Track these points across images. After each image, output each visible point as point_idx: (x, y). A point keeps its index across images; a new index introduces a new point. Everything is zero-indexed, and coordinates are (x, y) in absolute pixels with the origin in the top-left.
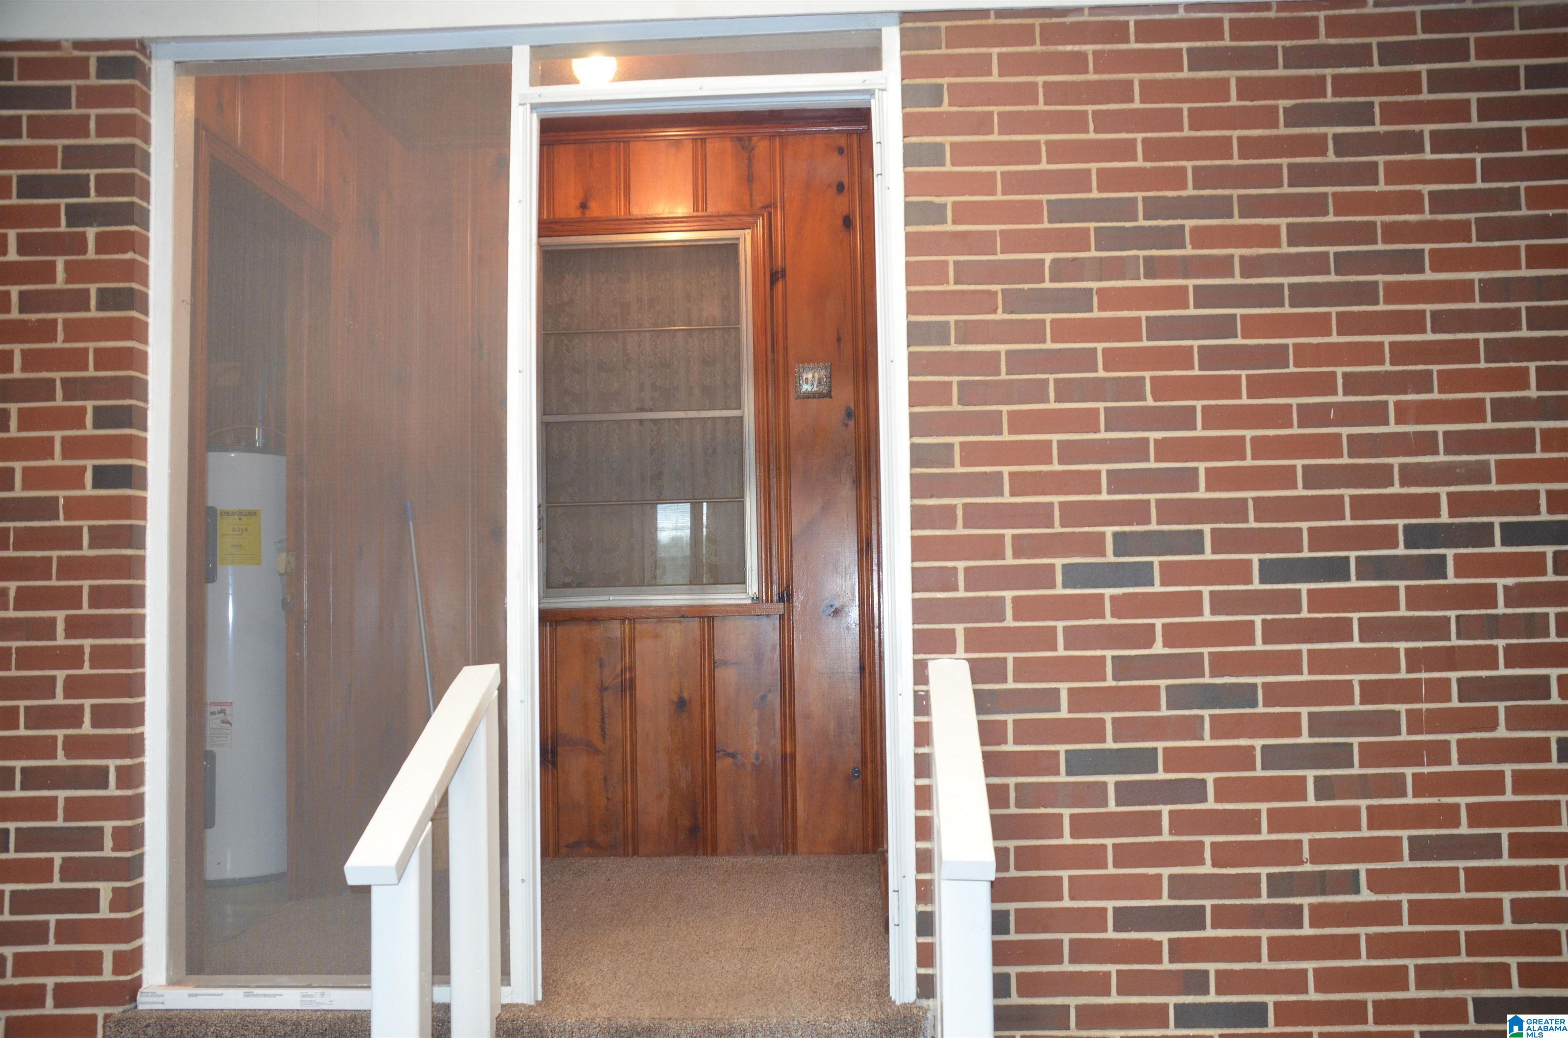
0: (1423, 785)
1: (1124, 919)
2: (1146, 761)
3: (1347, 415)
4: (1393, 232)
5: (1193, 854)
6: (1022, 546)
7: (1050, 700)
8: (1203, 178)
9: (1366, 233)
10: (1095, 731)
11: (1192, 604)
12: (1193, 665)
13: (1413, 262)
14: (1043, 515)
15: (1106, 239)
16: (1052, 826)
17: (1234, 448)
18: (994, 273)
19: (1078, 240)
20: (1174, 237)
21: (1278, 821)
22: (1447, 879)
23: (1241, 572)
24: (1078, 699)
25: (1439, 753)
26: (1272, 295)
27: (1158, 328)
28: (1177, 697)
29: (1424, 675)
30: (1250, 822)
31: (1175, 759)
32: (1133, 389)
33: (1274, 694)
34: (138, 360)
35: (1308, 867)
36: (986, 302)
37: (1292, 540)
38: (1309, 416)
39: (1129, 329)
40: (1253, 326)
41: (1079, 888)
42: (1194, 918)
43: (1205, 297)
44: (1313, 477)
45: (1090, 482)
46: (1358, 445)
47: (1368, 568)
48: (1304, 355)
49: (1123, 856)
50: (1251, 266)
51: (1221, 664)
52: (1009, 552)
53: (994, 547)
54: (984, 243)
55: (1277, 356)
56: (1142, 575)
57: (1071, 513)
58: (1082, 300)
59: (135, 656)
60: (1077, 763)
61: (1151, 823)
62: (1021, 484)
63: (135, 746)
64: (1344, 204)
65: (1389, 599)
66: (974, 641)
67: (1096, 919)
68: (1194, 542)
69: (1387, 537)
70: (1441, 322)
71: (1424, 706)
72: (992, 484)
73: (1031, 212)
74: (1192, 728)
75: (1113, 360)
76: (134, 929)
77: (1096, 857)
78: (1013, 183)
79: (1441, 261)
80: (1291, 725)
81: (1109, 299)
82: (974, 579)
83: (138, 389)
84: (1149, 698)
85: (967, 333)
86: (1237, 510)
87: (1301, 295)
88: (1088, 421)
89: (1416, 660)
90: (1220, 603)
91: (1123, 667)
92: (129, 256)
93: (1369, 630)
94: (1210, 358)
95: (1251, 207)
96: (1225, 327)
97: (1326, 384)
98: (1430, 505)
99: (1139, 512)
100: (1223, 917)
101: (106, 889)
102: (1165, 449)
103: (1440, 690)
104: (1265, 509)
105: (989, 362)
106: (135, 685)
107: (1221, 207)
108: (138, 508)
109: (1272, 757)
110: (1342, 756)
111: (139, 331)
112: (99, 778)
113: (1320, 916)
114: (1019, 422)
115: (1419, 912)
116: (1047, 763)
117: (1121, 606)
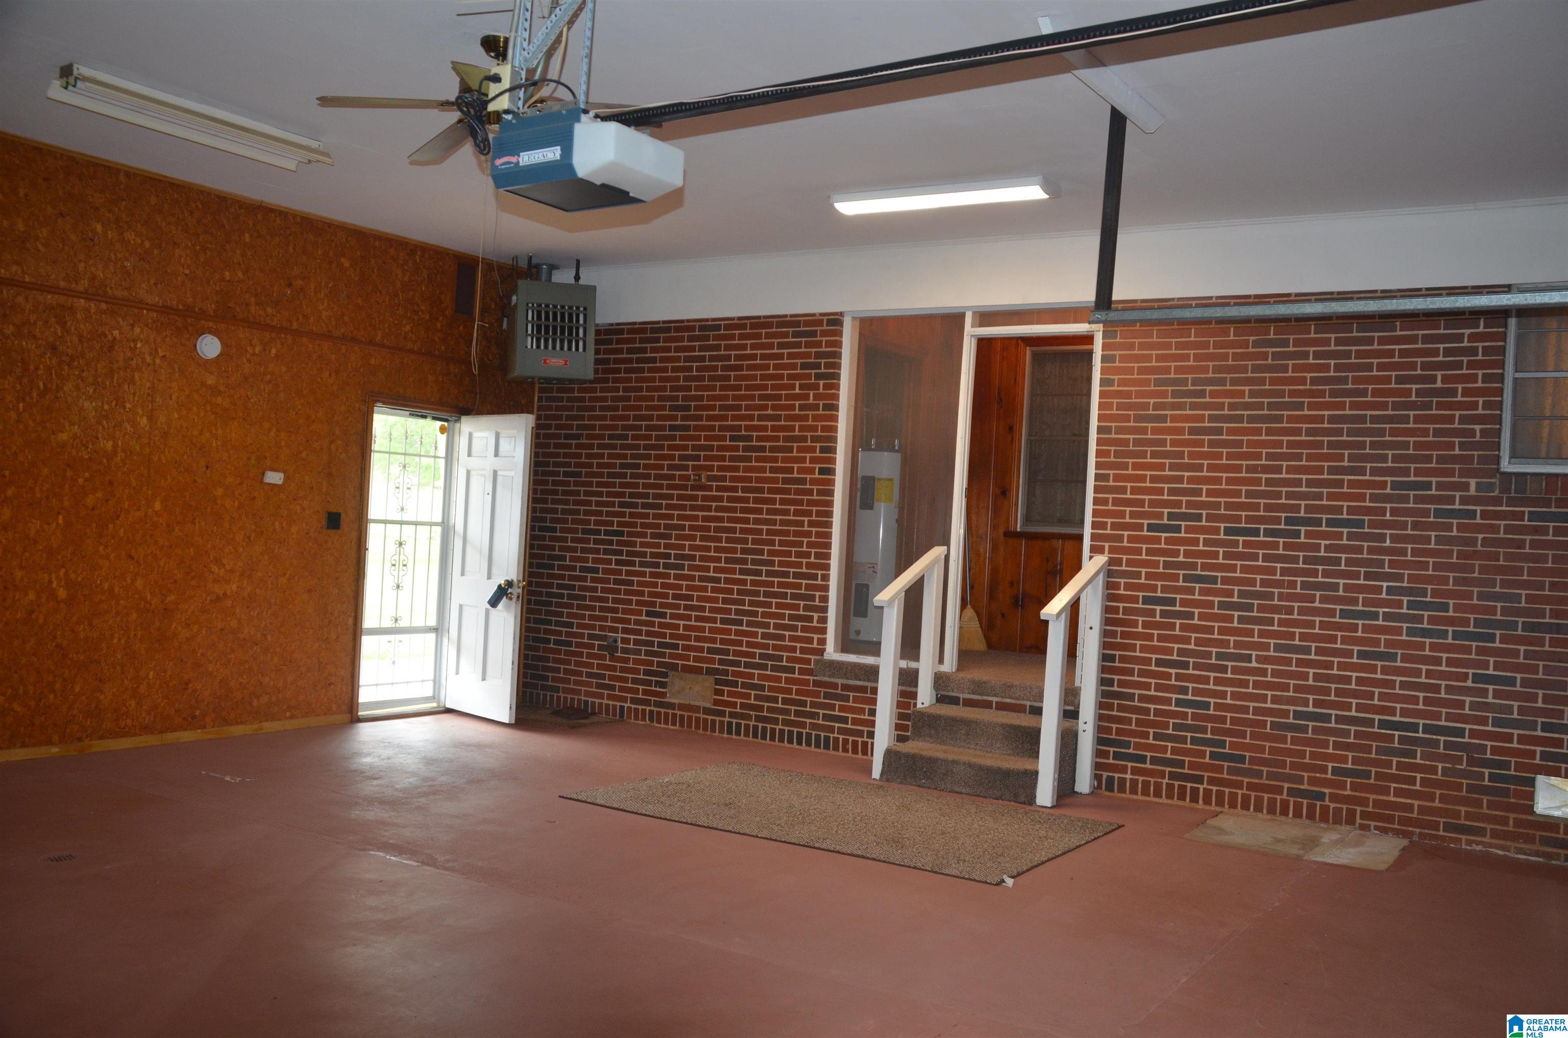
0: (1281, 623)
1: (1159, 663)
2: (1172, 602)
3: (1266, 469)
4: (1292, 394)
5: (1187, 640)
6: (1133, 515)
7: (1138, 575)
8: (1217, 369)
9: (1281, 394)
10: (1154, 588)
11: (1196, 542)
12: (1193, 566)
13: (1300, 406)
14: (1141, 503)
15: (1175, 394)
16: (1134, 624)
17: (1218, 480)
18: (1130, 407)
19: (1164, 394)
20: (1202, 394)
21: (1222, 631)
22: (1288, 662)
23: (1216, 531)
24: (1149, 576)
25: (1290, 611)
26: (1239, 419)
27: (1192, 431)
28: (1187, 578)
29: (1287, 578)
30: (1210, 630)
31: (1184, 603)
32: (1180, 455)
33: (1225, 580)
34: (834, 429)
35: (1232, 651)
36: (1127, 418)
37: (1238, 519)
38: (1250, 469)
39: (1180, 431)
40: (1231, 431)
41: (1143, 649)
42: (1185, 665)
43: (1212, 419)
44: (1249, 494)
45: (1160, 491)
46: (1269, 482)
47: (1268, 533)
48: (1250, 444)
49: (1161, 638)
50: (1232, 407)
51: (1204, 567)
52: (1127, 516)
53: (1122, 514)
54: (1128, 395)
55: (1239, 444)
56: (1177, 529)
57: (1152, 503)
58: (1163, 419)
59: (829, 535)
60: (1146, 600)
61: (1172, 627)
62: (1134, 491)
63: (827, 567)
64: (1273, 381)
65: (1275, 546)
66: (1112, 550)
67: (1148, 661)
68: (1198, 517)
69: (1277, 520)
70: (1309, 432)
71: (1285, 591)
72: (1123, 490)
73: (1147, 383)
74: (1191, 591)
75: (1174, 443)
76: (824, 631)
77: (1150, 637)
78: (1141, 371)
79: (1311, 406)
80: (1230, 594)
81: (1174, 419)
82: (1114, 526)
83: (834, 440)
84: (1175, 578)
85: (1119, 430)
86: (1217, 506)
87: (1251, 419)
88: (1162, 467)
89: (1284, 572)
90: (1207, 542)
91: (1167, 565)
92: (833, 391)
93: (1266, 558)
94: (1212, 444)
95: (1234, 382)
96: (1219, 431)
97: (1258, 456)
98: (1297, 508)
99: (1178, 504)
100: (1197, 666)
101: (816, 616)
102: (1191, 480)
103: (1292, 585)
104: (1228, 506)
105: (1126, 442)
106: (828, 546)
107: (1222, 382)
108: (832, 482)
109: (1222, 605)
110: (1249, 608)
111: (835, 418)
112: (815, 577)
113: (1235, 670)
114: (1136, 466)
115: (1275, 673)
116: (1135, 600)
117: (1168, 541)
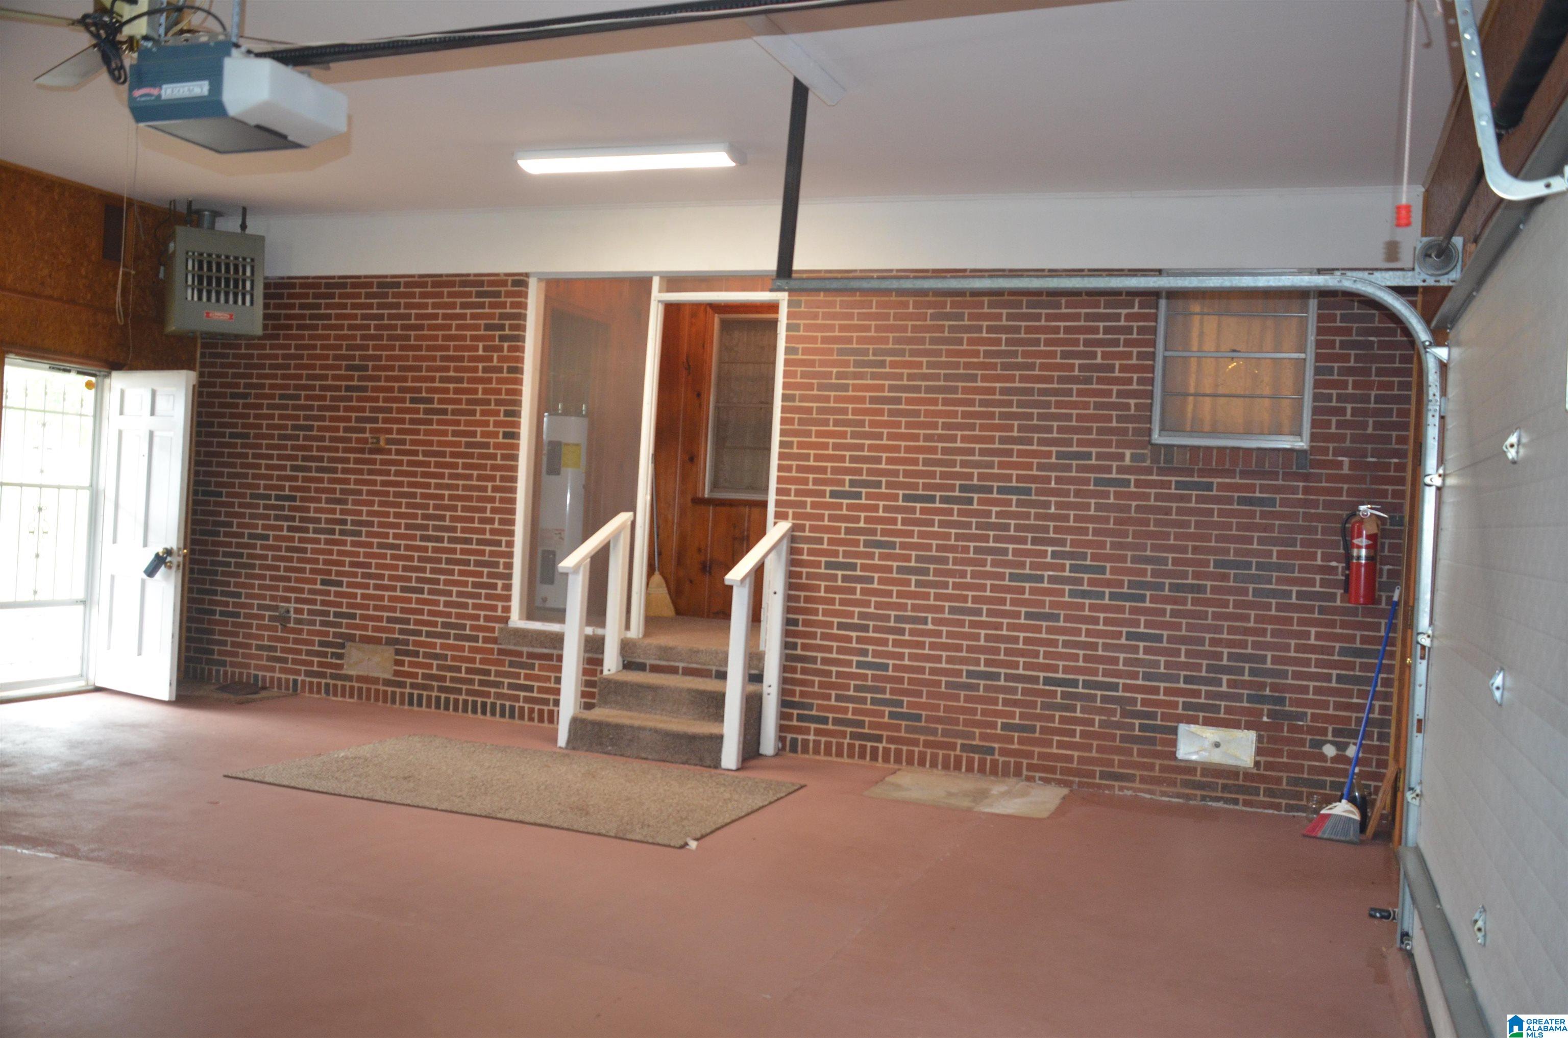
0: (956, 586)
1: (841, 626)
2: (853, 567)
3: (941, 438)
4: (967, 366)
5: (867, 604)
6: (816, 482)
7: (820, 541)
8: (897, 341)
9: (957, 366)
10: (835, 554)
11: (875, 508)
12: (873, 532)
13: (973, 378)
14: (823, 470)
15: (857, 364)
16: (817, 588)
17: (897, 449)
18: (815, 375)
19: (846, 364)
20: (882, 364)
21: (900, 595)
22: (961, 623)
23: (895, 497)
24: (831, 541)
25: (963, 574)
26: (917, 389)
27: (873, 400)
28: (867, 544)
29: (960, 543)
30: (889, 594)
31: (864, 568)
32: (861, 423)
33: (904, 546)
34: (519, 392)
35: (909, 613)
36: (810, 387)
37: (915, 486)
38: (928, 438)
39: (862, 400)
40: (909, 401)
41: (826, 613)
42: (865, 628)
43: (892, 388)
44: (926, 462)
45: (842, 459)
46: (945, 451)
47: (944, 500)
48: (927, 413)
49: (843, 602)
50: (911, 377)
51: (884, 533)
52: (811, 483)
53: (805, 481)
54: (812, 363)
55: (917, 413)
56: (858, 496)
57: (835, 470)
58: (845, 388)
59: (513, 501)
60: (829, 565)
61: (853, 591)
62: (817, 458)
63: (511, 533)
64: (949, 353)
65: (950, 512)
66: (796, 516)
67: (830, 625)
68: (878, 485)
69: (952, 488)
70: (983, 403)
71: (959, 555)
72: (806, 457)
73: (830, 352)
74: (871, 556)
75: (855, 412)
76: (508, 598)
77: (832, 601)
78: (825, 340)
79: (985, 378)
80: (908, 558)
81: (856, 388)
82: (798, 493)
83: (518, 403)
84: (856, 543)
85: (803, 398)
86: (896, 473)
87: (929, 390)
88: (843, 435)
89: (958, 537)
90: (886, 509)
91: (848, 531)
92: (517, 354)
93: (942, 524)
94: (892, 413)
95: (913, 353)
96: (898, 401)
97: (934, 426)
98: (970, 476)
99: (859, 472)
100: (876, 629)
101: (500, 583)
102: (871, 448)
103: (966, 549)
104: (907, 474)
105: (809, 410)
106: (513, 511)
107: (901, 353)
108: (516, 447)
109: (900, 570)
110: (925, 572)
111: (520, 382)
112: (499, 544)
113: (913, 632)
114: (819, 434)
115: (950, 635)
116: (818, 565)
117: (850, 507)
